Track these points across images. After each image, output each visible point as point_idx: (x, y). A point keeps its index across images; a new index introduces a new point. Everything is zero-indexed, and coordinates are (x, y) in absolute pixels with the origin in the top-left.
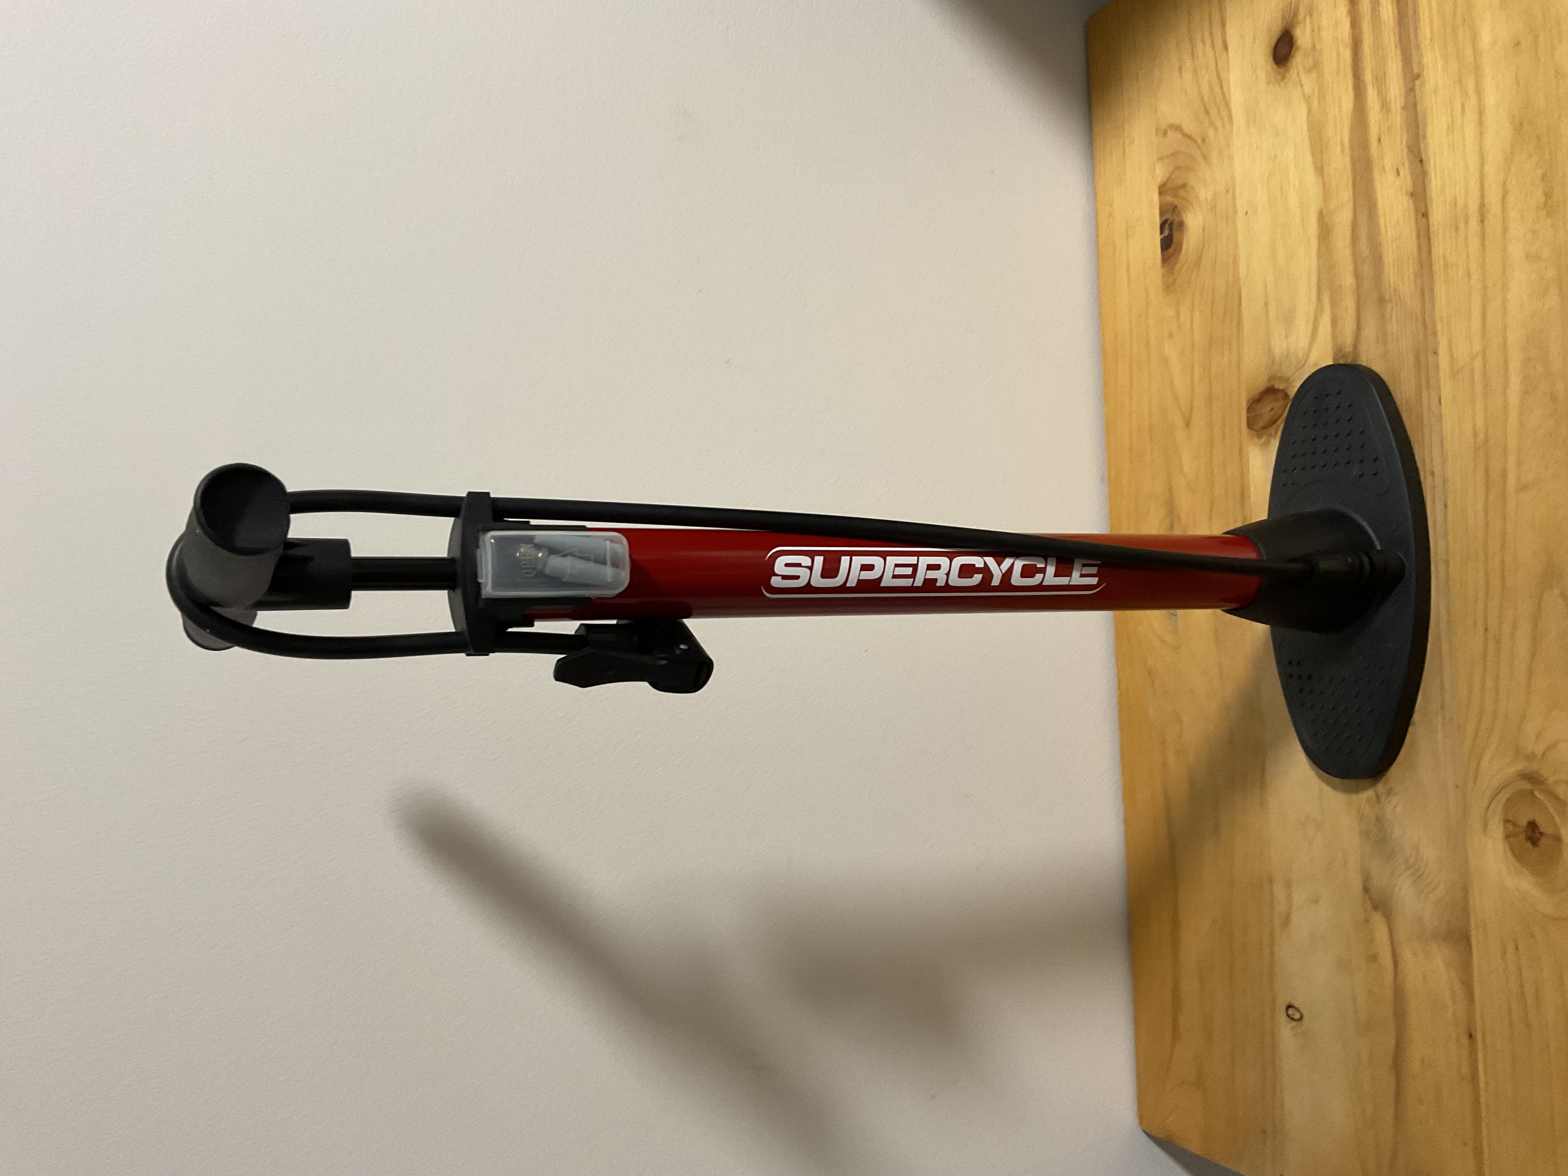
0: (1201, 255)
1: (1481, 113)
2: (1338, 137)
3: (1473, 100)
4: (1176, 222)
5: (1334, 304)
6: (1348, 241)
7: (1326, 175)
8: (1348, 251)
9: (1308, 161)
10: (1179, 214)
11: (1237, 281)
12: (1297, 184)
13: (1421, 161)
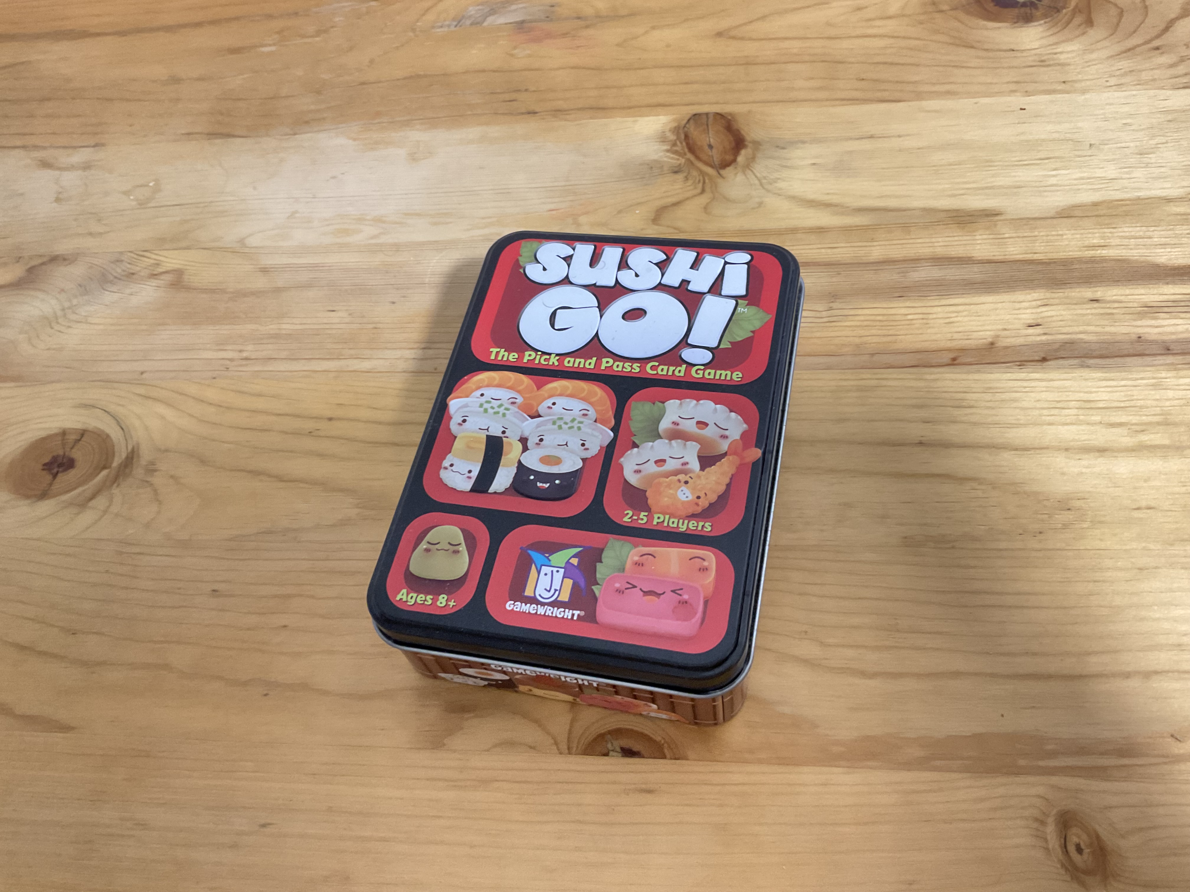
0: (972, 47)
1: (1102, 451)
2: (1114, 242)
3: (1128, 441)
4: (1034, 11)
5: (847, 230)
6: (940, 251)
7: (1055, 221)
8: (926, 251)
9: (1086, 197)
10: (1045, 16)
11: (919, 96)
12: (1053, 181)
13: (1044, 360)
